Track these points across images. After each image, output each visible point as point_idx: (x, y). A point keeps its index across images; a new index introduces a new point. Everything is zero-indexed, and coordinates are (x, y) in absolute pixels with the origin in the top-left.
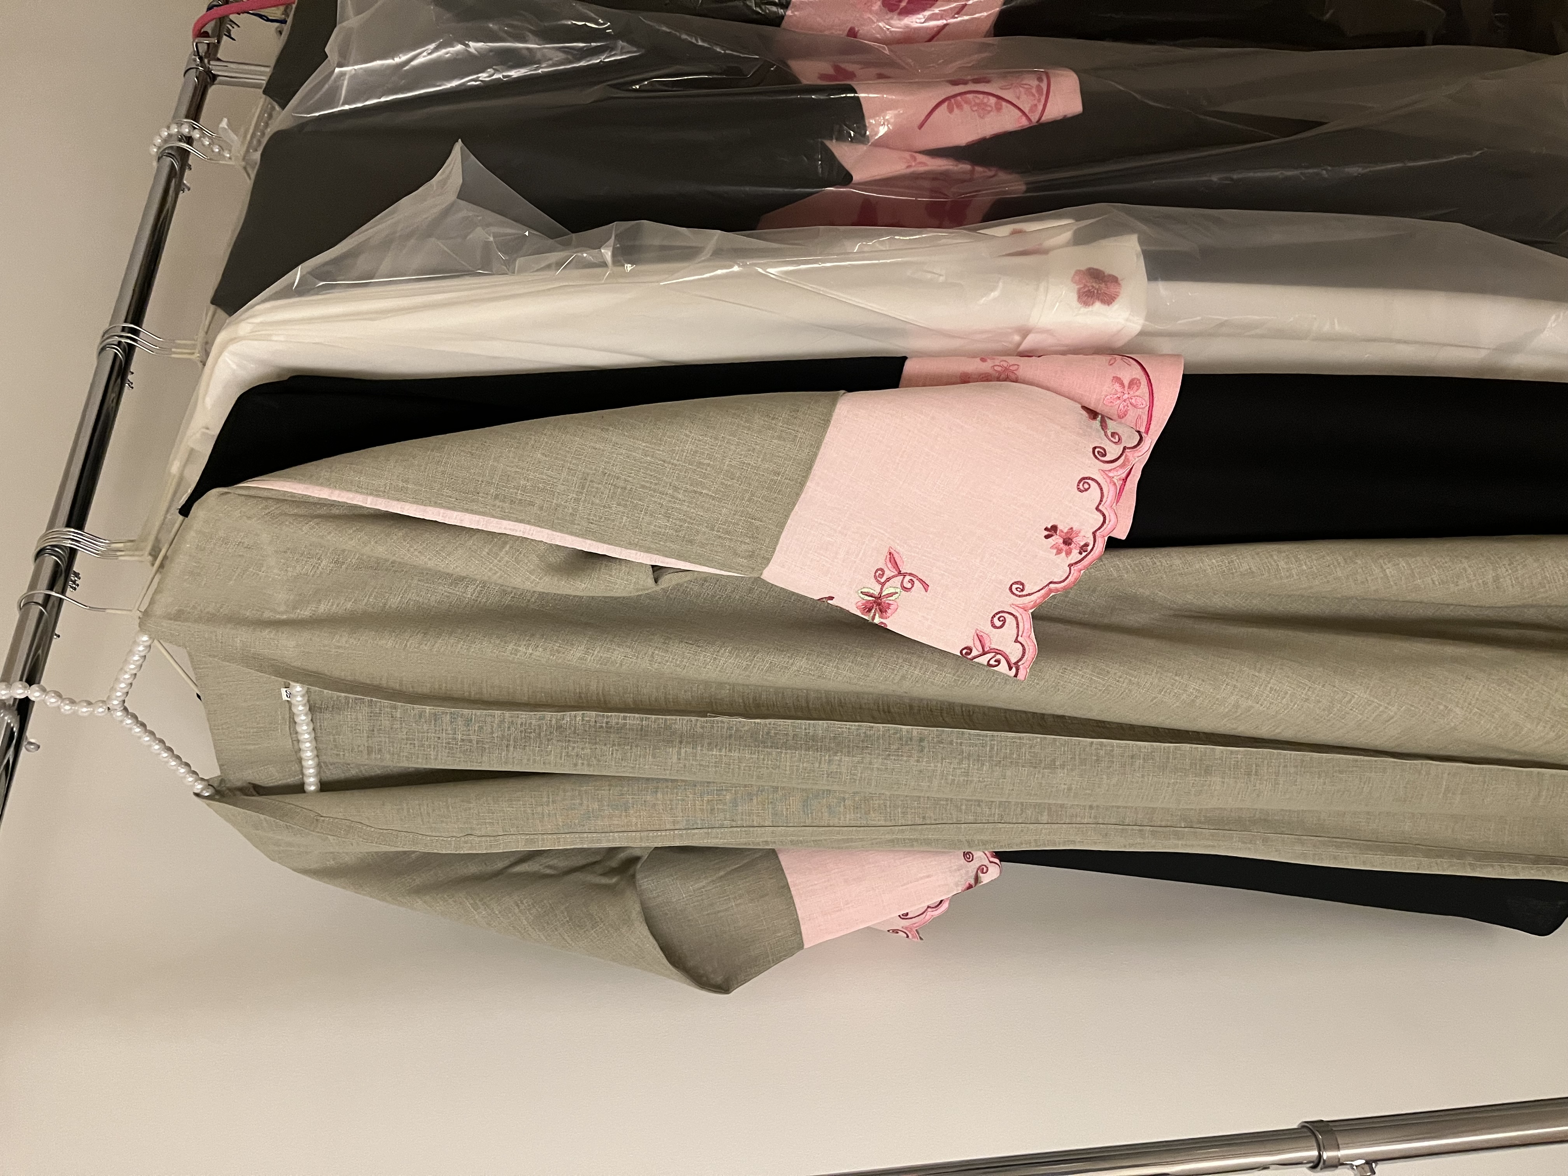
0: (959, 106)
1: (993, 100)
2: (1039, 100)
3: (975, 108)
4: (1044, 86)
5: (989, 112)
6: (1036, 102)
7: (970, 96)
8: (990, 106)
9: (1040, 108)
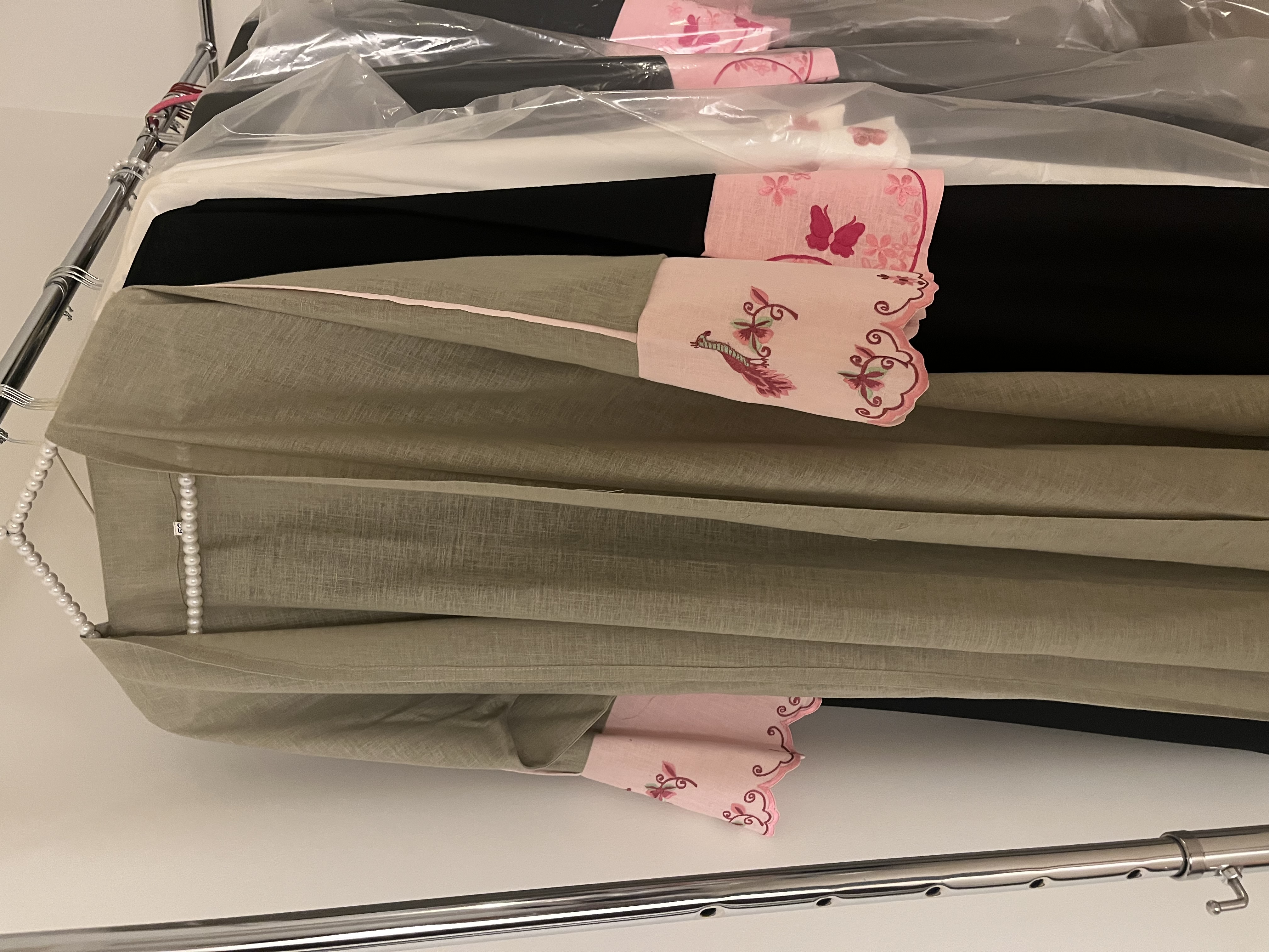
0: (745, 68)
1: (770, 64)
2: (805, 65)
3: (756, 69)
4: (808, 56)
5: (769, 71)
6: (802, 66)
7: (752, 61)
8: (768, 67)
9: (807, 70)
